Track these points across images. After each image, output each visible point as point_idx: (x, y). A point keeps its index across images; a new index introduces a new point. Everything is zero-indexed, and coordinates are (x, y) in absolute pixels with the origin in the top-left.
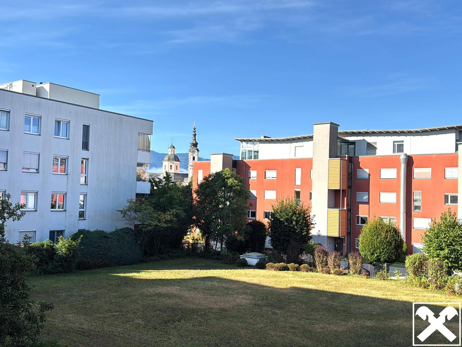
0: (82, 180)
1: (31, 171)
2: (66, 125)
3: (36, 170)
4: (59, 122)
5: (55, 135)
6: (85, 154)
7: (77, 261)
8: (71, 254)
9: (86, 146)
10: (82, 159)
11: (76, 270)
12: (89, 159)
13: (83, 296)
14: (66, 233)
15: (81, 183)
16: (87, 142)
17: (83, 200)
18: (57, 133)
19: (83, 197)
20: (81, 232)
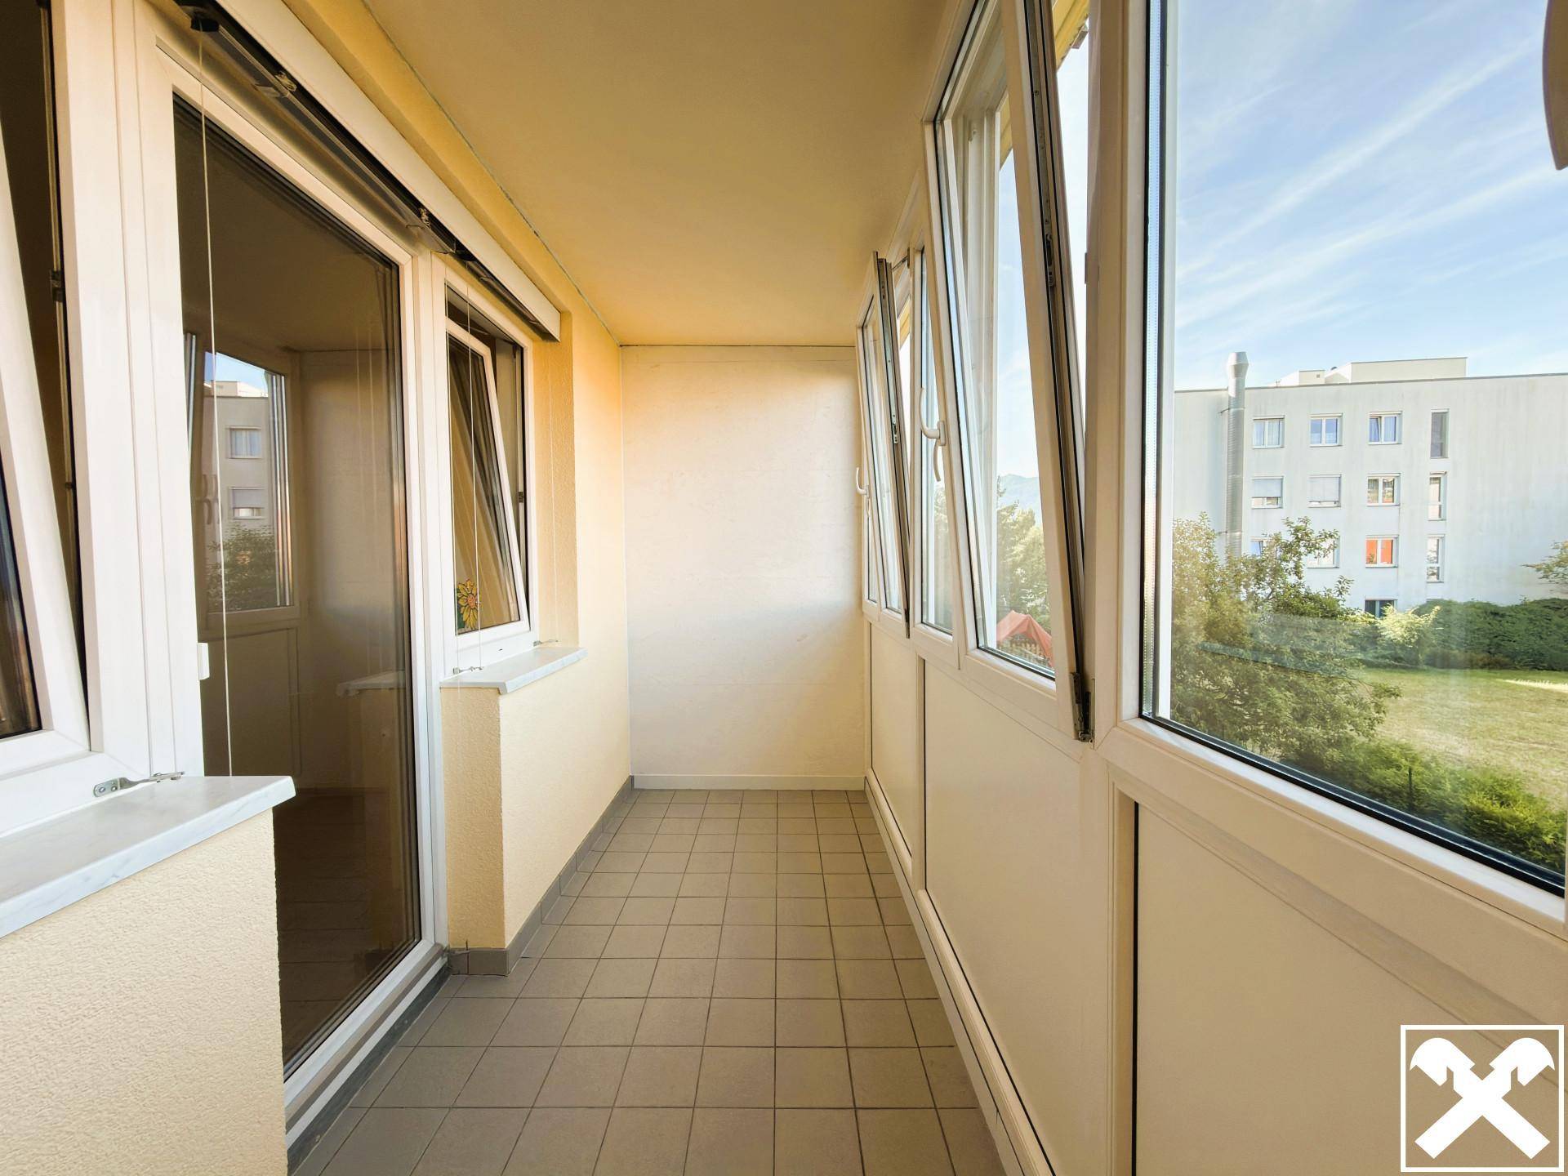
0: (1433, 512)
1: (1325, 504)
2: (1392, 420)
3: (1335, 502)
4: (1378, 419)
5: (1371, 441)
6: (1439, 465)
7: (1427, 650)
8: (1413, 637)
9: (1439, 450)
10: (1431, 474)
11: (1425, 667)
12: (1448, 474)
13: (1447, 707)
14: (1400, 603)
15: (1431, 518)
16: (1442, 444)
17: (1435, 550)
18: (1375, 435)
19: (1436, 543)
20: (1432, 603)
